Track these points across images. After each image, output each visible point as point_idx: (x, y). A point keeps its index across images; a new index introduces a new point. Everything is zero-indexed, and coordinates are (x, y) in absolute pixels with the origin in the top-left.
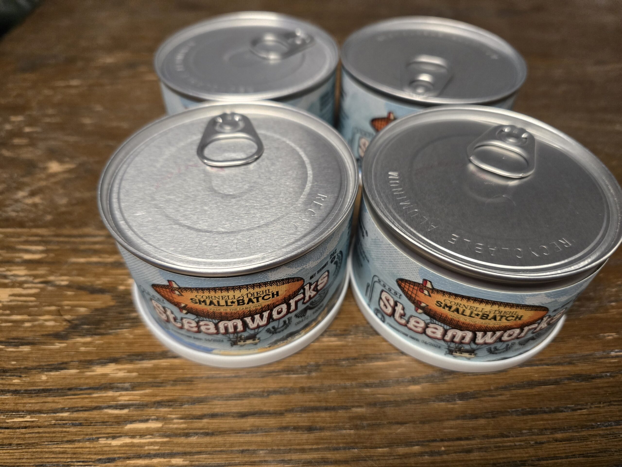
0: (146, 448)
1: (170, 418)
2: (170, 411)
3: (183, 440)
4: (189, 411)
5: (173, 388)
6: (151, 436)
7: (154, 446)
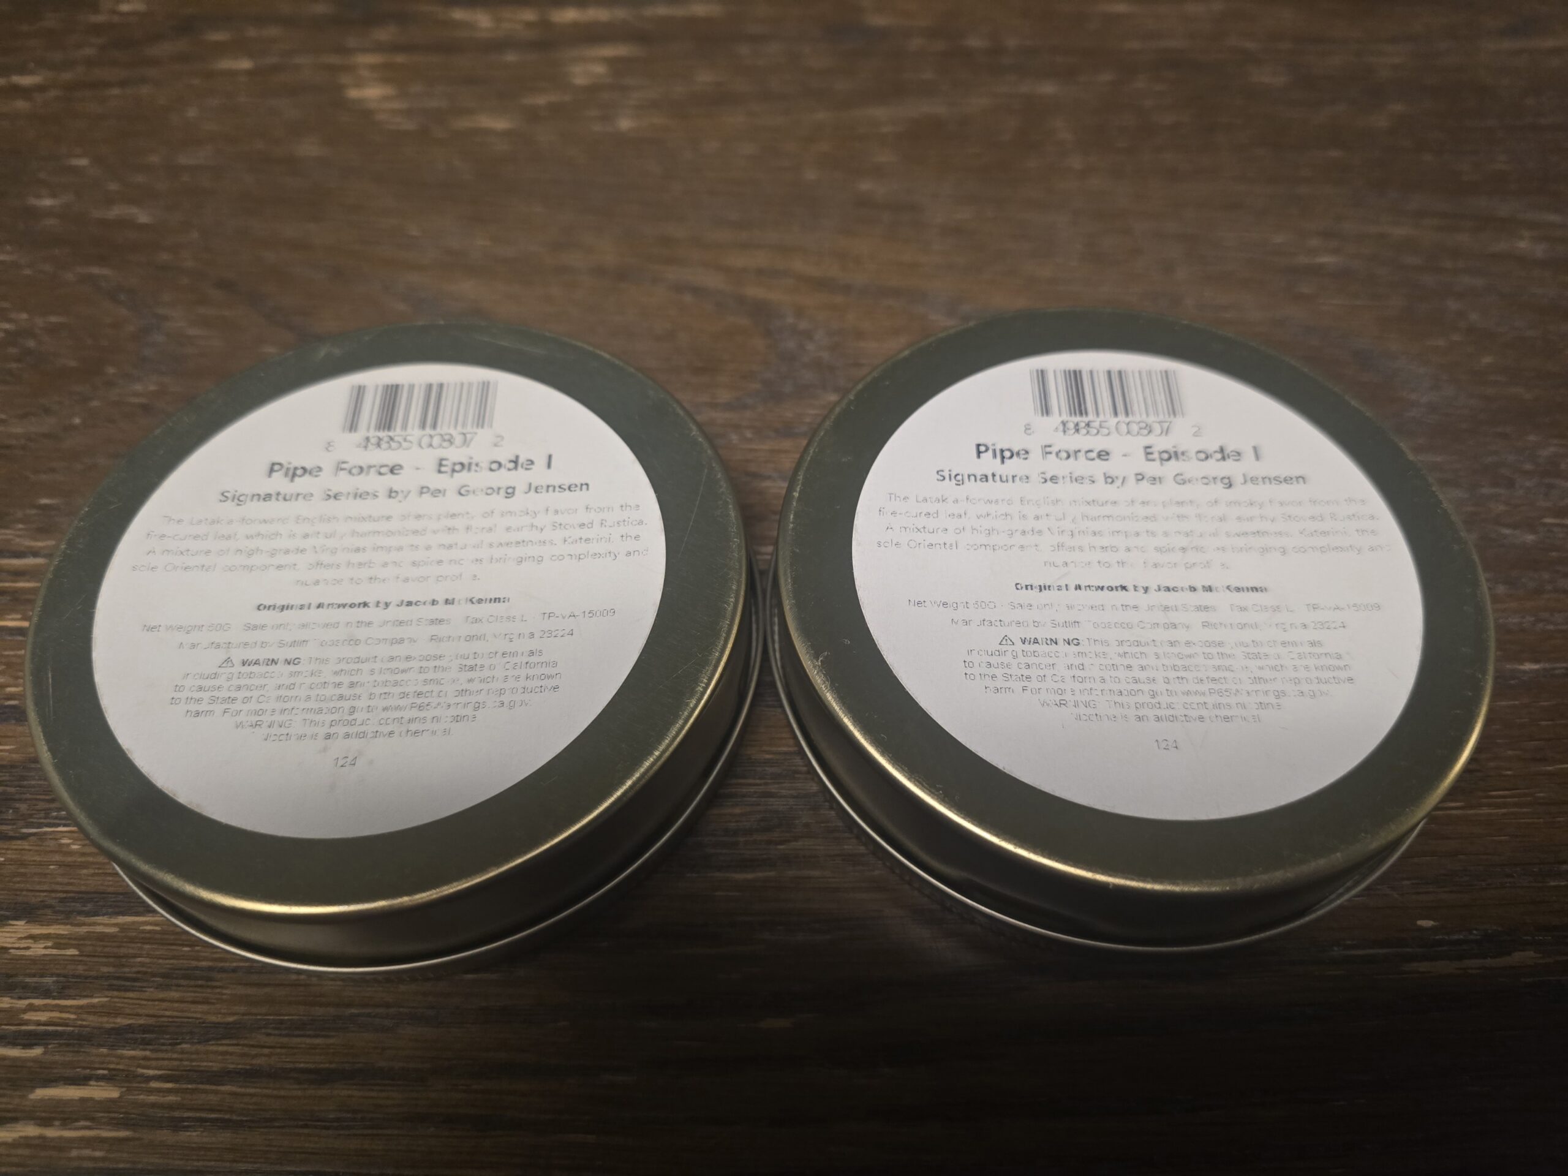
0: (74, 1153)
1: (142, 1075)
2: (145, 1058)
3: (165, 1136)
4: (192, 1060)
5: (161, 995)
6: (88, 1123)
7: (94, 1150)
